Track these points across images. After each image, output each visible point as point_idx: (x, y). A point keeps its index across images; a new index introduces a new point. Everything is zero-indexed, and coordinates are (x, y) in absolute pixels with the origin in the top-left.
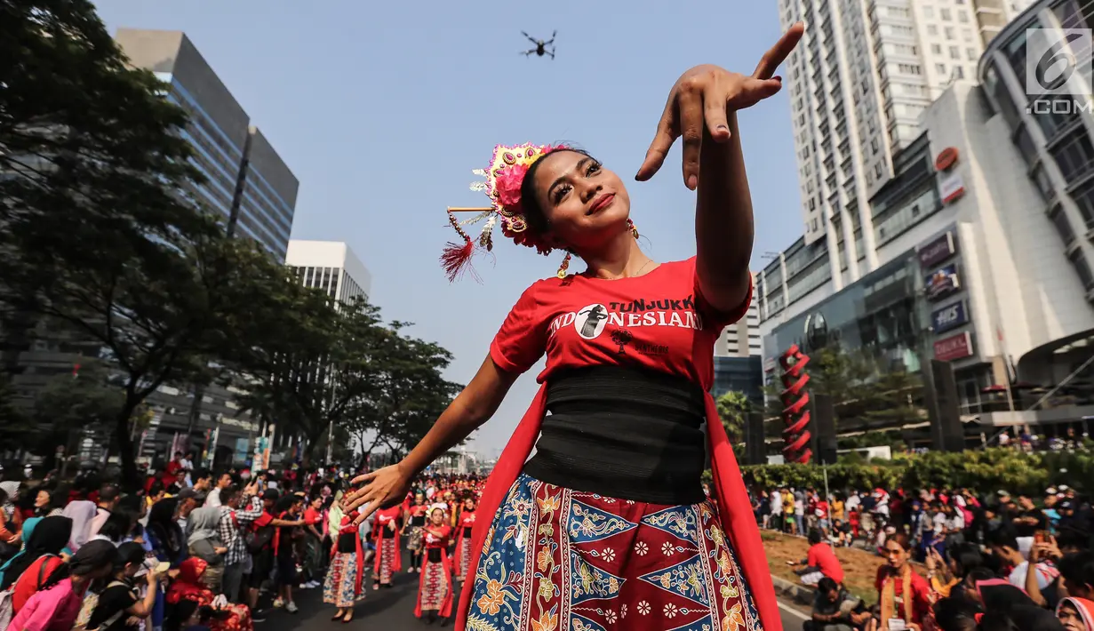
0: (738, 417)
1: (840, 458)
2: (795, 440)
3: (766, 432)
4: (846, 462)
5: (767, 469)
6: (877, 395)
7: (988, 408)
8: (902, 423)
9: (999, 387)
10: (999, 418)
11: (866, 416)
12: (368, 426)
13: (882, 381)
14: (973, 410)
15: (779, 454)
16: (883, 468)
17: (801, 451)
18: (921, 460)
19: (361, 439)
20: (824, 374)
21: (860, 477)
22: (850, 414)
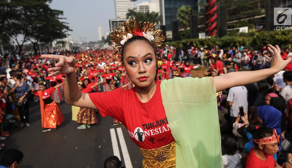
0: (187, 17)
1: (228, 33)
2: (210, 26)
3: (199, 23)
4: (230, 35)
5: (199, 41)
6: (246, 4)
8: (254, 16)
11: (240, 14)
12: (18, 33)
15: (203, 32)
16: (244, 38)
17: (212, 31)
18: (259, 35)
19: (16, 40)
21: (235, 42)
22: (234, 13)
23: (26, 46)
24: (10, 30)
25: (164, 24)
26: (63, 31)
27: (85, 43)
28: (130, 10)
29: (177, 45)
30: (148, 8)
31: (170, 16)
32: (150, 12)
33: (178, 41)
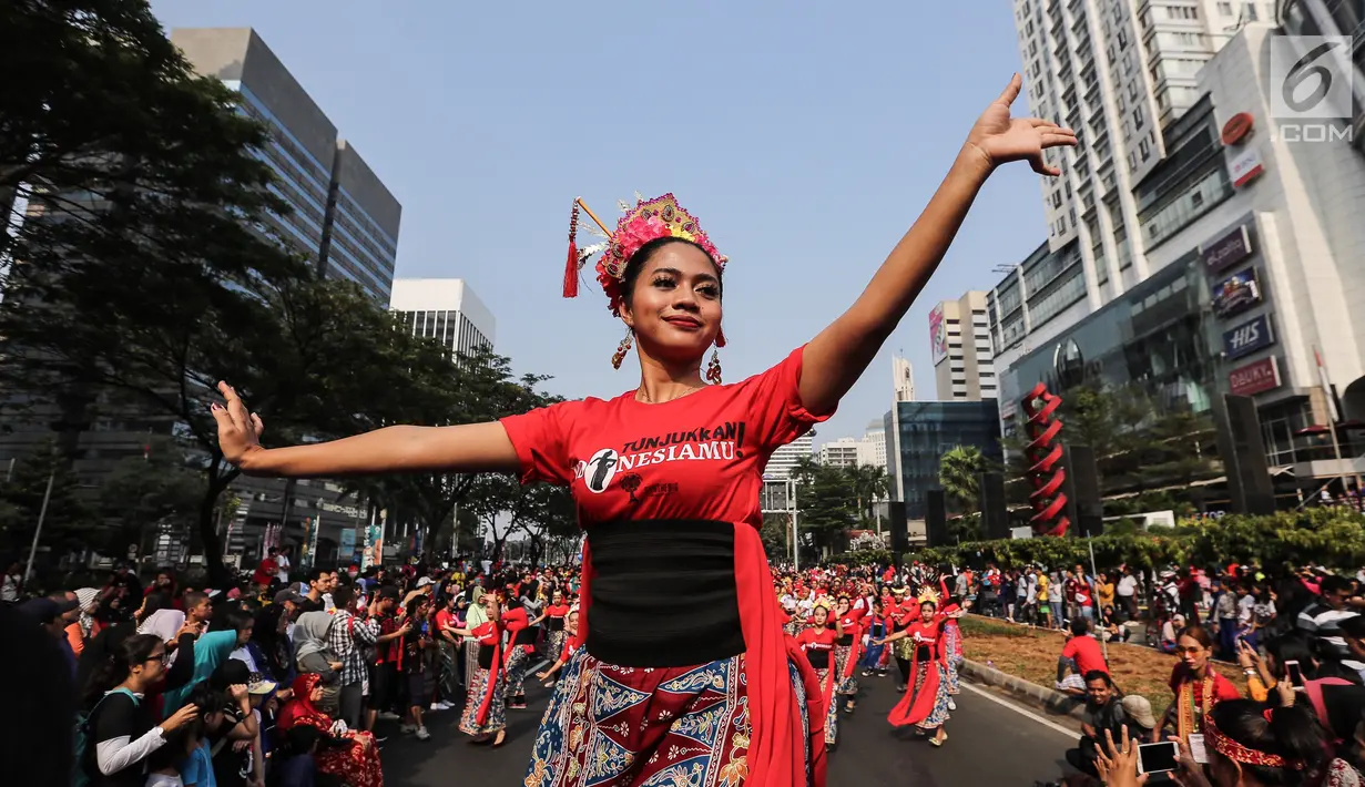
0: (970, 479)
1: (1108, 528)
2: (1046, 506)
3: (1008, 497)
4: (1115, 532)
5: (1012, 545)
6: (1153, 444)
7: (1305, 456)
8: (1188, 479)
9: (1321, 426)
10: (1321, 468)
11: (1139, 471)
12: (501, 508)
13: (1160, 425)
14: (1284, 460)
15: (1025, 525)
16: (1166, 539)
17: (1055, 521)
18: (1218, 527)
19: (493, 525)
20: (1082, 419)
21: (1135, 552)
22: (1118, 471)
23: (513, 545)
25: (901, 498)
28: (800, 460)
29: (944, 559)
30: (855, 455)
31: (918, 476)
32: (860, 464)
33: (947, 548)
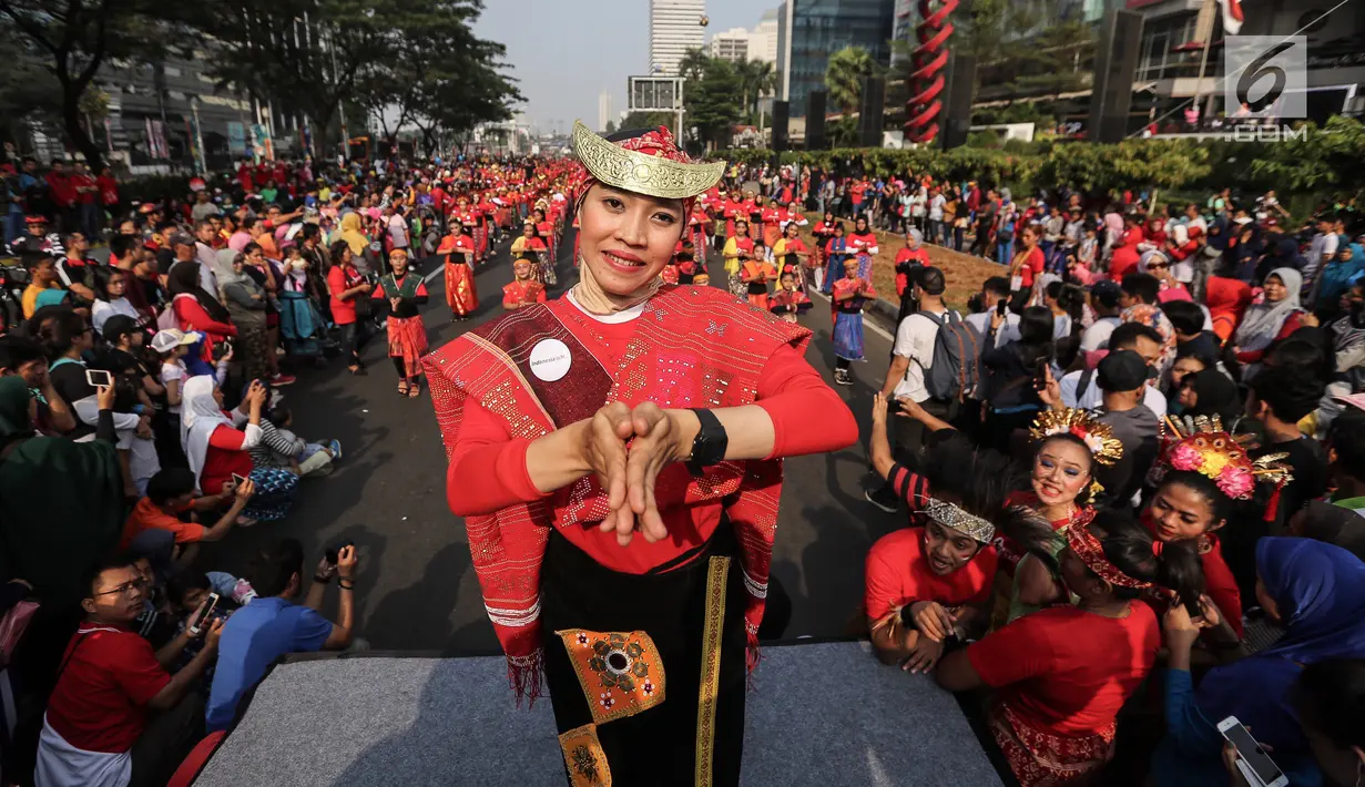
0: (854, 82)
1: (971, 137)
2: (921, 112)
3: (887, 100)
4: (976, 144)
5: (880, 155)
6: (1036, 54)
7: (1171, 74)
8: (1057, 91)
9: (1198, 44)
10: (1182, 87)
11: (1015, 82)
12: (389, 101)
13: (1046, 35)
14: (1152, 75)
15: (898, 129)
16: (1019, 158)
17: (925, 128)
18: (1065, 154)
19: (382, 120)
20: (974, 24)
21: (988, 169)
22: (996, 78)
23: (407, 137)
24: (368, 93)
25: (786, 98)
26: (503, 100)
27: (561, 138)
28: (691, 52)
29: (817, 163)
30: (746, 47)
31: (805, 73)
32: (749, 59)
33: (820, 152)
